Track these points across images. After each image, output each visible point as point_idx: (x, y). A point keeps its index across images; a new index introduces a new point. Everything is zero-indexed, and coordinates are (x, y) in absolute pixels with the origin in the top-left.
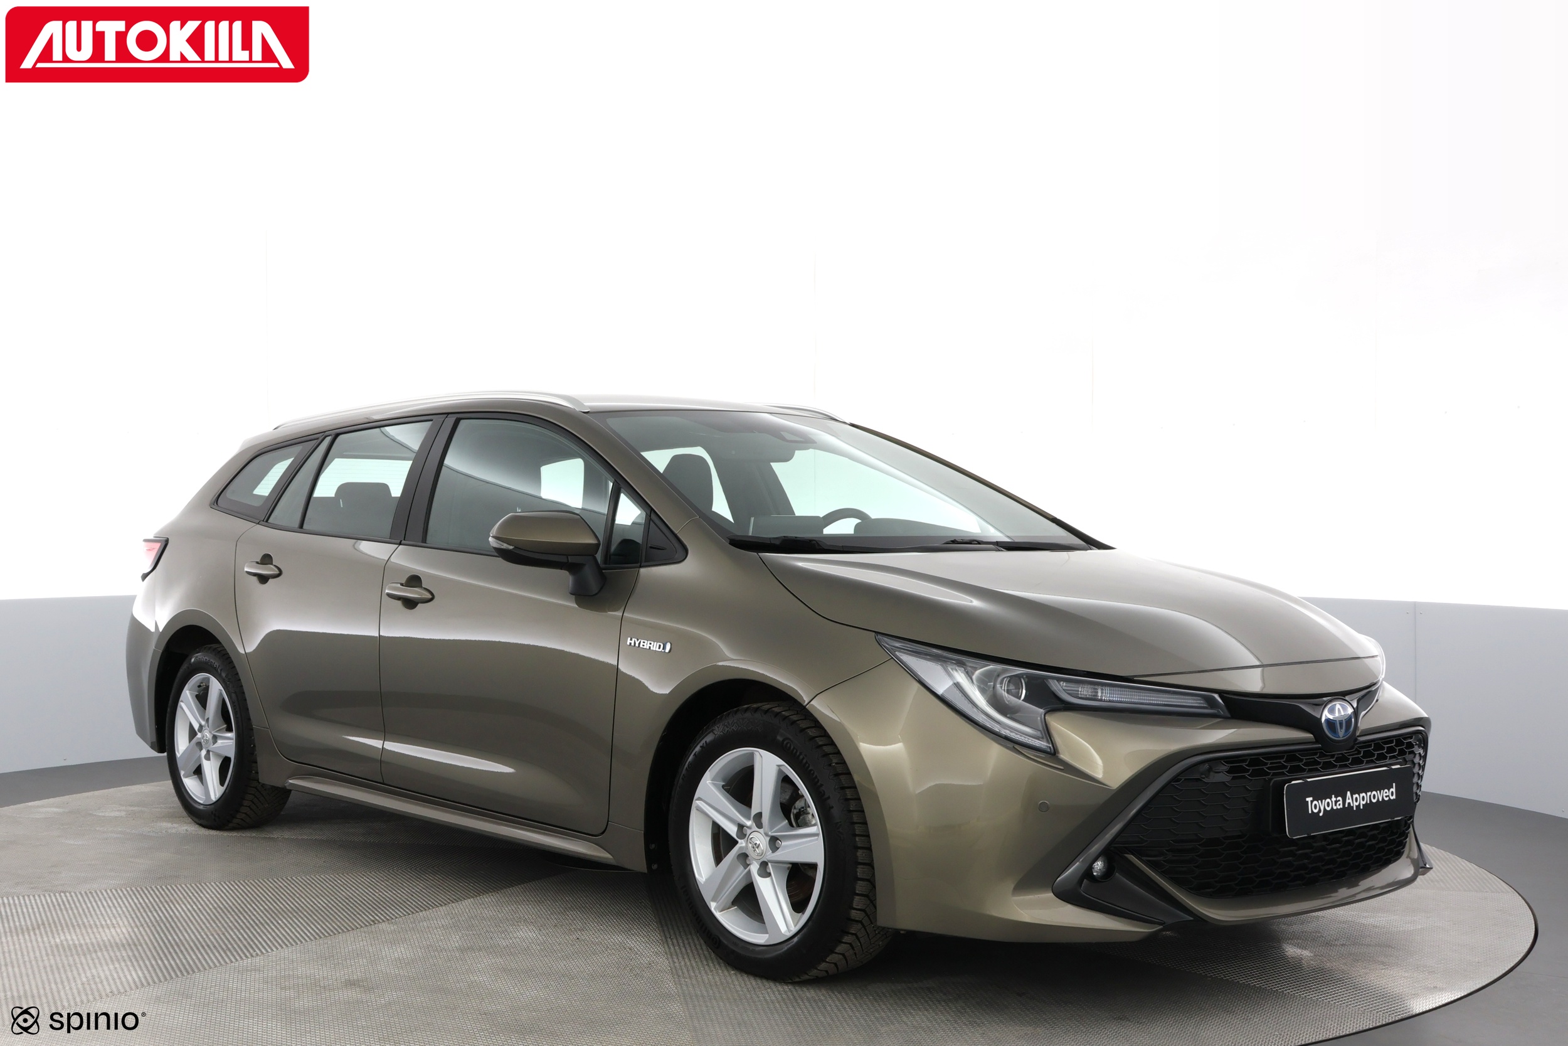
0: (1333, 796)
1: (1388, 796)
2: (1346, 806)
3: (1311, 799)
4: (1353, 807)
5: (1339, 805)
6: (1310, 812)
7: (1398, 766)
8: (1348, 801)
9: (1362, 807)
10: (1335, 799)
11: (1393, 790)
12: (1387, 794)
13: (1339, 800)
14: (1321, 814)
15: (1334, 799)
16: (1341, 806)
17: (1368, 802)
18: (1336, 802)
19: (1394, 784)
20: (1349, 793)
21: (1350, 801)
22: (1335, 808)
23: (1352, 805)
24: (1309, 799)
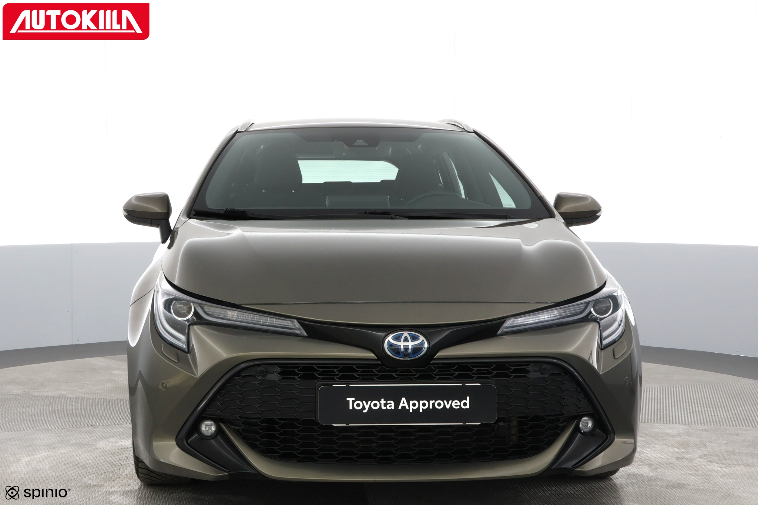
0: (383, 399)
1: (460, 406)
2: (400, 408)
3: (354, 399)
4: (409, 409)
5: (390, 406)
6: (351, 408)
7: (479, 385)
8: (401, 405)
9: (421, 411)
10: (385, 402)
11: (468, 402)
12: (459, 404)
13: (391, 403)
14: (365, 411)
15: (383, 401)
16: (393, 408)
17: (431, 407)
18: (385, 405)
19: (468, 398)
20: (404, 399)
21: (406, 405)
22: (383, 408)
23: (407, 408)
24: (351, 400)
